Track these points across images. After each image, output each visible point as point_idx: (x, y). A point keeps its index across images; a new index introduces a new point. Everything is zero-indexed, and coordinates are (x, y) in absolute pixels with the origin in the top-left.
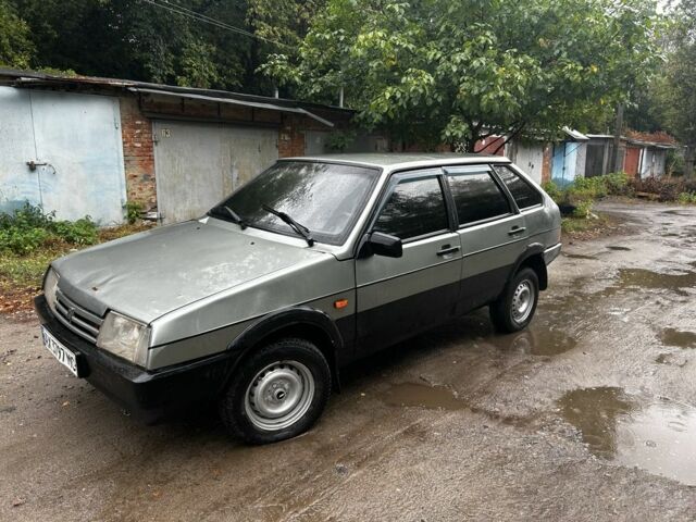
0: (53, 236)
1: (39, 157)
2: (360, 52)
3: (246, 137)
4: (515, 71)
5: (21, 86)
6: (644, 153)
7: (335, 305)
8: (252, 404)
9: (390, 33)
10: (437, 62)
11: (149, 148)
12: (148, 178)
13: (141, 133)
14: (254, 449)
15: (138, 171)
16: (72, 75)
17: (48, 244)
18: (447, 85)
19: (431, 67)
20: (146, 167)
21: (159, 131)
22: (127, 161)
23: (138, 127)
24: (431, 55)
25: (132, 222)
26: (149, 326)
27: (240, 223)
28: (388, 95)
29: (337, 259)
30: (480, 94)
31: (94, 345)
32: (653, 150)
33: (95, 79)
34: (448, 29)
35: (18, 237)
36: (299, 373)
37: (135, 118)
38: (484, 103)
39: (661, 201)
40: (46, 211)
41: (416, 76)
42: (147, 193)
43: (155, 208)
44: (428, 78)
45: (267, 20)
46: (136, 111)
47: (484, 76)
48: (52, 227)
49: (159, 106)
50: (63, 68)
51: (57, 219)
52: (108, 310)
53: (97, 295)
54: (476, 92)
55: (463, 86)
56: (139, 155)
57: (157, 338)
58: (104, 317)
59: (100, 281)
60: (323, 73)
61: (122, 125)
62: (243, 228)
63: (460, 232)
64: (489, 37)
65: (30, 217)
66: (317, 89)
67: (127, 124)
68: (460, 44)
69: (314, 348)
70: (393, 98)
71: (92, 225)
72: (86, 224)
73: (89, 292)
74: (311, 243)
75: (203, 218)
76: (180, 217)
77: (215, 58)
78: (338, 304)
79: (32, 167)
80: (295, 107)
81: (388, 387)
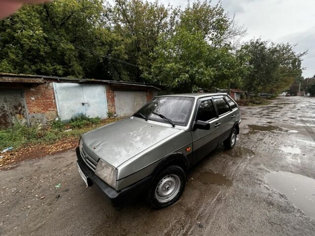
0: (88, 122)
1: (85, 101)
2: (168, 69)
3: (138, 94)
4: (211, 72)
5: (80, 83)
6: (235, 94)
7: (186, 150)
8: (157, 192)
9: (176, 64)
10: (188, 71)
11: (114, 98)
12: (114, 105)
13: (111, 94)
14: (159, 211)
15: (111, 104)
16: (93, 80)
17: (87, 125)
18: (192, 77)
19: (187, 72)
20: (113, 103)
21: (116, 93)
22: (108, 101)
23: (110, 92)
24: (187, 69)
25: (110, 117)
26: (116, 169)
27: (145, 119)
28: (177, 81)
29: (186, 132)
30: (201, 79)
31: (94, 173)
32: (237, 93)
33: (99, 80)
34: (191, 62)
35: (79, 123)
36: (174, 178)
37: (110, 90)
38: (203, 81)
39: (244, 105)
40: (87, 116)
41: (184, 75)
42: (113, 109)
43: (115, 113)
44: (187, 75)
45: (142, 65)
46: (110, 88)
47: (202, 73)
48: (89, 120)
49: (116, 87)
50: (91, 78)
51: (90, 118)
52: (99, 159)
53: (96, 151)
54: (200, 78)
55: (196, 77)
56: (111, 100)
57: (120, 175)
58: (98, 162)
59: (97, 144)
60: (157, 76)
61: (106, 92)
62: (146, 120)
63: (220, 118)
64: (202, 64)
65: (83, 117)
66: (156, 80)
67: (108, 92)
68: (195, 65)
69: (180, 168)
70: (178, 81)
71: (99, 119)
72: (98, 118)
73: (93, 150)
74: (174, 126)
75: (132, 117)
76: (122, 115)
77: (129, 75)
78: (187, 149)
79: (83, 104)
80: (150, 85)
81: (199, 174)
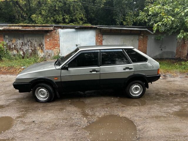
1: (78, 43)
5: (76, 29)
11: (102, 41)
13: (100, 38)
21: (104, 37)
22: (96, 44)
23: (100, 36)
29: (56, 69)
46: (100, 33)
49: (105, 31)
56: (99, 43)
61: (96, 36)
78: (55, 78)
80: (145, 28)
